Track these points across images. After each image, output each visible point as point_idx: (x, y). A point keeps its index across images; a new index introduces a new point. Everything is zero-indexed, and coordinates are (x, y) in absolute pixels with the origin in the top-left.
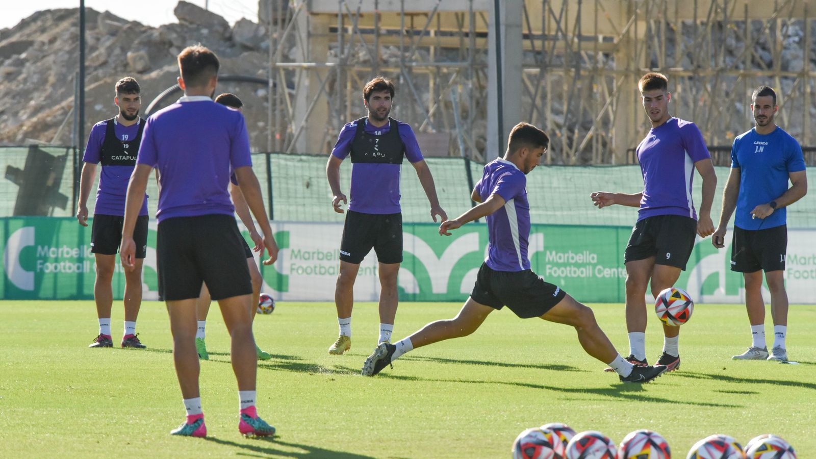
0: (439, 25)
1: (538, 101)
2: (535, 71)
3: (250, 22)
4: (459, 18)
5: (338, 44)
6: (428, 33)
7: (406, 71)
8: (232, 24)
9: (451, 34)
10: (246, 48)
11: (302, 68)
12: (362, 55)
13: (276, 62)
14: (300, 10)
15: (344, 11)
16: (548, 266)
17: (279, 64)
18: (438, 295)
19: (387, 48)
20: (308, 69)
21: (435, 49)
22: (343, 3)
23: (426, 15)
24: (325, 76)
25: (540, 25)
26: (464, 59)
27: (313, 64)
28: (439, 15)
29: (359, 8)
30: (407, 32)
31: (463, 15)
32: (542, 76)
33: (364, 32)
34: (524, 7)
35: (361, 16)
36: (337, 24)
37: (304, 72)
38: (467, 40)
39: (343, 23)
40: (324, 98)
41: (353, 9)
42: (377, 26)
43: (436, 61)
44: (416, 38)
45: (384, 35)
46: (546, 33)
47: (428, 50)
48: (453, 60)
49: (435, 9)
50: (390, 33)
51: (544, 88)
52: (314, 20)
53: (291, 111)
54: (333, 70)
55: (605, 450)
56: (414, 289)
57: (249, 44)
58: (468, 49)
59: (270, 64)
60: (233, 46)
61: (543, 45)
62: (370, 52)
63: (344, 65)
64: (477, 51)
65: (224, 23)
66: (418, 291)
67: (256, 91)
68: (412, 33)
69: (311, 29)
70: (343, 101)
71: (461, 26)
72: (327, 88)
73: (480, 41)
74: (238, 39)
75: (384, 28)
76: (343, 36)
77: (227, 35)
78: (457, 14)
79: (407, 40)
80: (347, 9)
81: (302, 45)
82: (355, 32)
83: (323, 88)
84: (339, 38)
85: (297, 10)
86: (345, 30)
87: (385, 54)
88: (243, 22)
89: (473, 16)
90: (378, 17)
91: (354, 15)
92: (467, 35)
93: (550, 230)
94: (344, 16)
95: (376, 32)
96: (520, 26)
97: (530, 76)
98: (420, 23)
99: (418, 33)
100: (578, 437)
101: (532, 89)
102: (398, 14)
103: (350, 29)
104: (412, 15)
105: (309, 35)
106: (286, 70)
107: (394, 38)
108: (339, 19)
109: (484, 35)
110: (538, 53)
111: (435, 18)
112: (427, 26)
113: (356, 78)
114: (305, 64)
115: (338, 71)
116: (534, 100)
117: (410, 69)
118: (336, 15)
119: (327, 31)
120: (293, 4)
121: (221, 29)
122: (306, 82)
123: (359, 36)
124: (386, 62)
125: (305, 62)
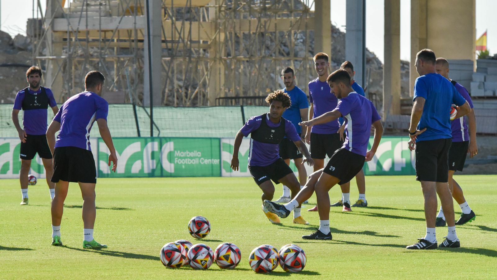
0: (119, 37)
1: (170, 74)
2: (168, 59)
3: (22, 36)
4: (129, 32)
5: (67, 46)
6: (113, 40)
7: (102, 60)
8: (13, 37)
9: (125, 41)
10: (20, 49)
11: (49, 59)
12: (80, 52)
13: (36, 56)
14: (48, 30)
15: (70, 30)
16: (176, 159)
17: (37, 57)
18: (120, 174)
19: (93, 48)
20: (52, 59)
21: (117, 48)
22: (70, 26)
23: (112, 31)
24: (61, 63)
25: (170, 36)
26: (132, 53)
27: (55, 57)
28: (119, 31)
29: (78, 28)
30: (103, 40)
31: (131, 31)
32: (171, 62)
33: (80, 40)
34: (162, 26)
35: (79, 32)
36: (67, 37)
37: (50, 62)
38: (133, 44)
39: (70, 36)
40: (61, 74)
41: (75, 29)
42: (87, 37)
43: (118, 55)
44: (107, 43)
45: (90, 42)
46: (174, 39)
47: (113, 49)
48: (126, 54)
49: (117, 28)
50: (94, 40)
51: (173, 68)
52: (55, 35)
53: (44, 81)
54: (65, 59)
55: (207, 253)
56: (108, 171)
57: (22, 47)
58: (134, 48)
59: (33, 58)
60: (14, 48)
61: (172, 46)
62: (84, 50)
63: (70, 57)
64: (139, 49)
65: (9, 37)
66: (109, 172)
68: (105, 40)
69: (53, 39)
70: (70, 76)
71: (130, 36)
72: (62, 69)
73: (140, 44)
74: (16, 45)
75: (91, 39)
76: (70, 43)
77: (11, 43)
78: (128, 31)
79: (103, 44)
80: (72, 28)
81: (49, 48)
82: (76, 40)
83: (60, 69)
84: (68, 44)
85: (46, 30)
86: (71, 39)
87: (91, 51)
88: (19, 36)
89: (136, 31)
90: (88, 33)
91: (75, 32)
92: (133, 41)
93: (176, 140)
94: (70, 32)
95: (87, 40)
96: (160, 36)
97: (165, 61)
98: (109, 36)
99: (108, 40)
100: (194, 246)
101: (167, 68)
102: (98, 31)
103: (74, 39)
104: (105, 31)
105: (53, 42)
106: (41, 60)
107: (96, 43)
108: (68, 34)
109: (142, 41)
110: (170, 50)
111: (117, 33)
112: (113, 37)
113: (77, 64)
114: (51, 57)
115: (68, 60)
116: (167, 73)
117: (104, 59)
118: (66, 32)
119: (62, 40)
120: (44, 26)
121: (7, 40)
122: (51, 66)
123: (78, 42)
124: (92, 56)
125: (51, 56)
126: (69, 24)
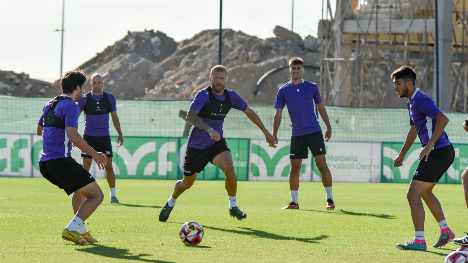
0: (409, 39)
1: (460, 79)
2: (459, 64)
3: (313, 37)
4: (420, 36)
5: (356, 49)
6: (403, 44)
7: (391, 63)
8: (303, 38)
9: (417, 44)
10: (310, 50)
11: (337, 61)
12: (370, 55)
13: (324, 58)
14: (337, 31)
15: (360, 31)
16: (461, 165)
17: (326, 59)
18: (404, 180)
19: (384, 51)
20: (341, 62)
21: (407, 52)
22: (359, 28)
23: (402, 34)
24: (349, 65)
25: (461, 40)
26: (422, 57)
27: (343, 59)
28: (409, 35)
29: (368, 31)
30: (393, 43)
31: (422, 34)
32: (462, 66)
33: (370, 43)
34: (453, 31)
35: (369, 34)
36: (356, 38)
37: (339, 64)
38: (423, 48)
39: (359, 38)
40: (349, 77)
41: (365, 31)
42: (377, 39)
43: (408, 58)
44: (397, 46)
45: (382, 44)
46: (465, 44)
47: (403, 52)
48: (418, 58)
49: (407, 31)
50: (385, 43)
51: (463, 73)
52: (344, 36)
53: (331, 82)
54: (354, 63)
56: (391, 176)
57: (312, 48)
58: (423, 53)
59: (321, 59)
60: (304, 49)
61: (463, 51)
62: (373, 53)
63: (359, 61)
64: (429, 53)
65: (299, 38)
66: (393, 178)
67: (315, 73)
68: (395, 43)
69: (343, 41)
70: (359, 78)
71: (420, 40)
72: (350, 71)
73: (430, 48)
74: (306, 46)
75: (382, 41)
76: (359, 45)
77: (301, 43)
78: (418, 34)
79: (392, 47)
80: (362, 30)
81: (338, 50)
82: (365, 43)
83: (348, 71)
84: (357, 46)
85: (335, 31)
86: (360, 42)
87: (383, 54)
88: (309, 37)
89: (427, 34)
90: (378, 35)
91: (365, 34)
92: (423, 45)
93: (462, 146)
94: (360, 35)
95: (378, 43)
96: (451, 41)
97: (456, 67)
98: (399, 39)
99: (398, 44)
101: (457, 73)
102: (388, 34)
103: (363, 41)
104: (395, 34)
105: (342, 44)
106: (329, 62)
107: (386, 46)
108: (357, 36)
109: (432, 45)
110: (461, 54)
111: (407, 37)
112: (403, 40)
113: (366, 67)
114: (339, 59)
115: (357, 63)
116: (457, 79)
117: (394, 62)
118: (356, 34)
119: (351, 42)
120: (333, 27)
121: (297, 41)
122: (340, 68)
123: (367, 45)
124: (383, 59)
125: (339, 58)
126: (359, 26)
